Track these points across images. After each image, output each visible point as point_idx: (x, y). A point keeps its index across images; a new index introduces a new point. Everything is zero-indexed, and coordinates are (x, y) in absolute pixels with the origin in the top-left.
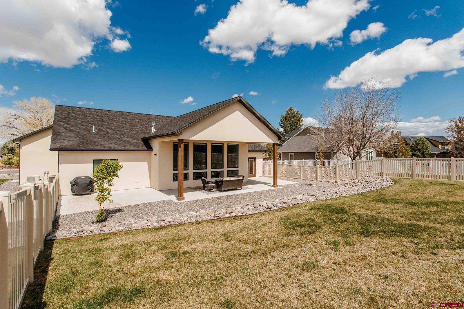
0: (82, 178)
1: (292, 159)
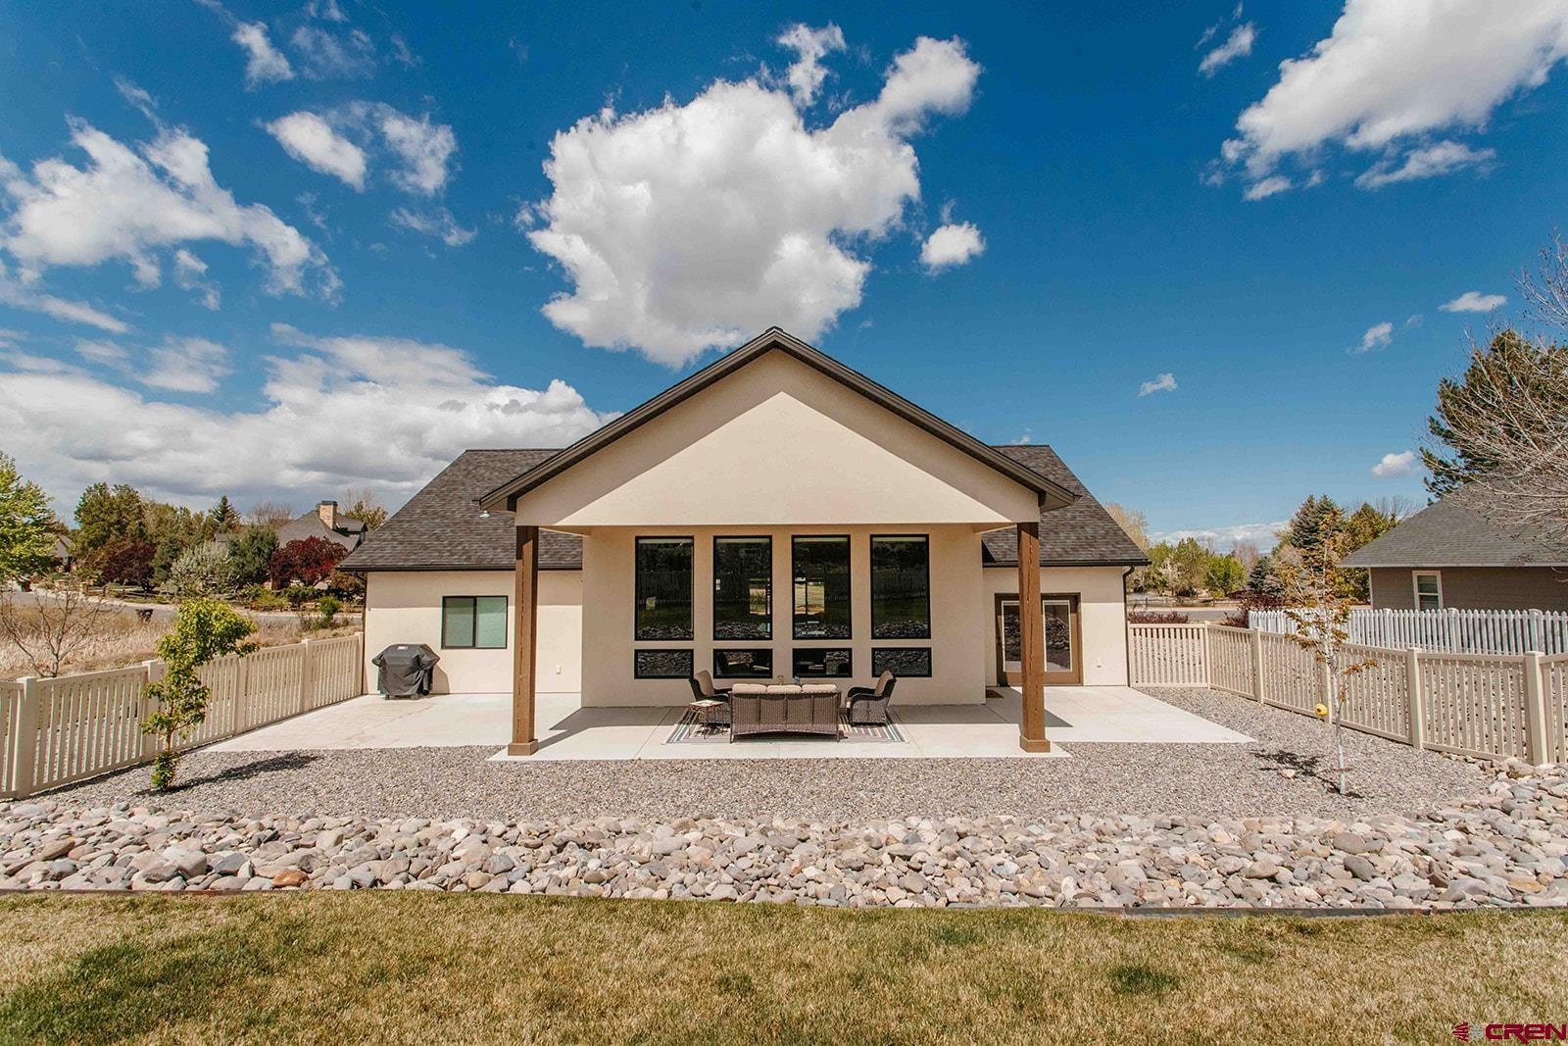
0: (400, 648)
1: (1429, 602)
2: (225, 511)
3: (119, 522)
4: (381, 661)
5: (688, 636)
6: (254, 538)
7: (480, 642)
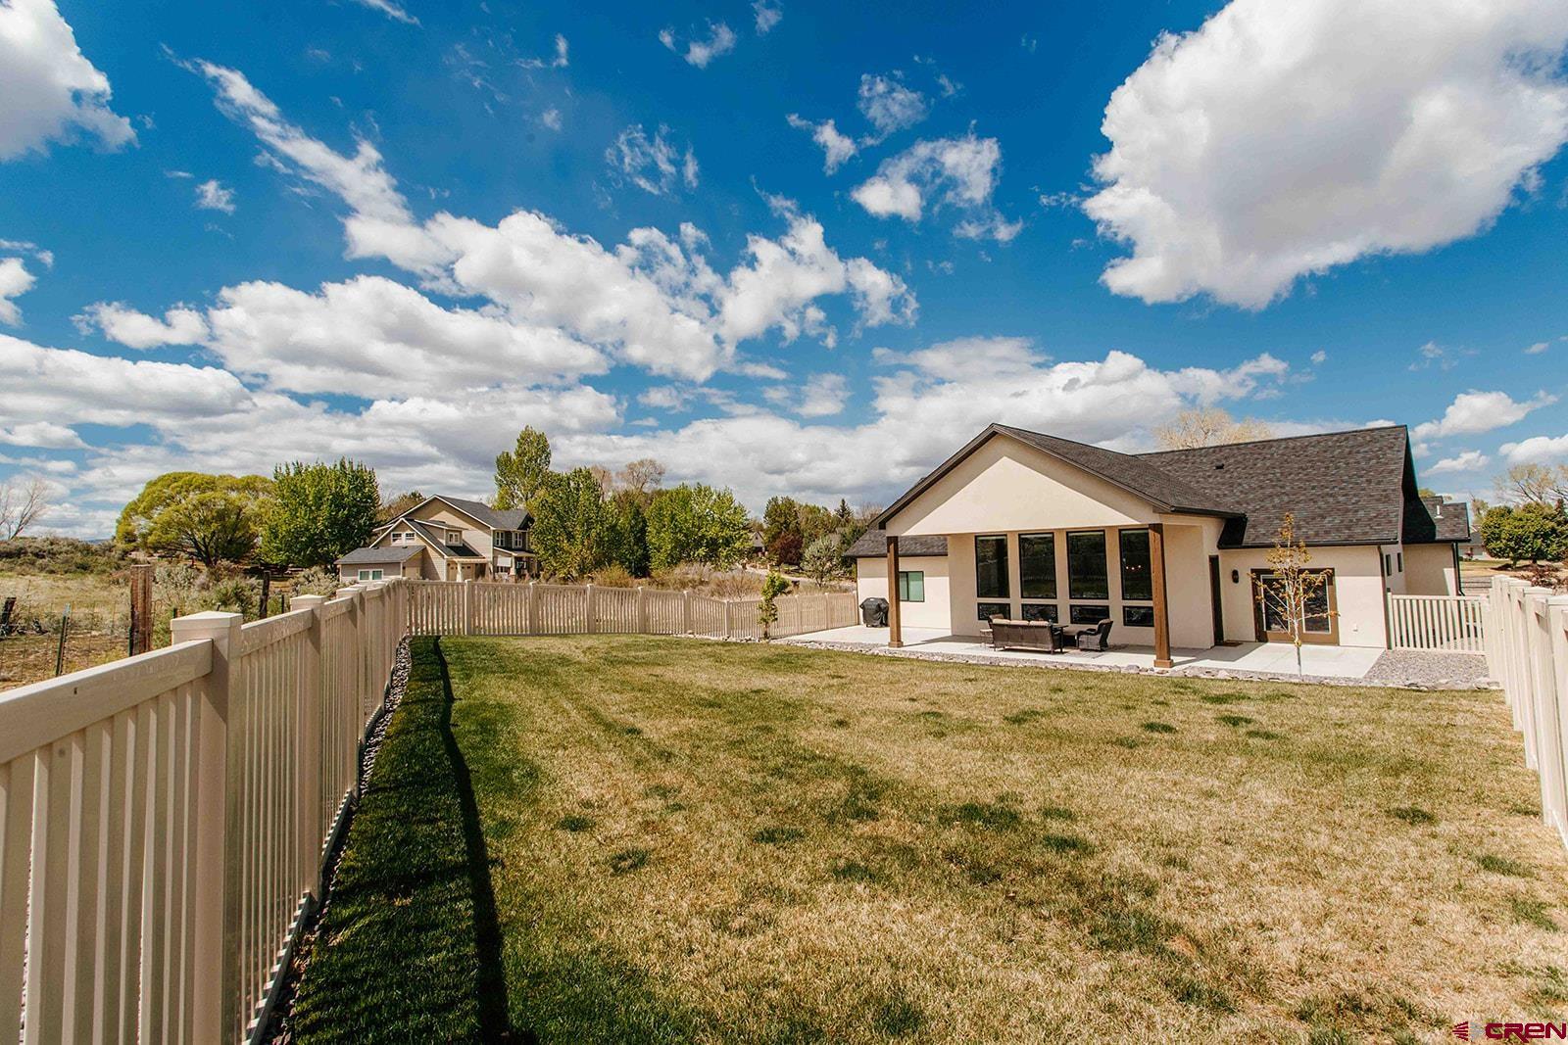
2: (844, 509)
3: (785, 522)
4: (863, 606)
5: (1007, 596)
6: (854, 531)
7: (911, 598)
